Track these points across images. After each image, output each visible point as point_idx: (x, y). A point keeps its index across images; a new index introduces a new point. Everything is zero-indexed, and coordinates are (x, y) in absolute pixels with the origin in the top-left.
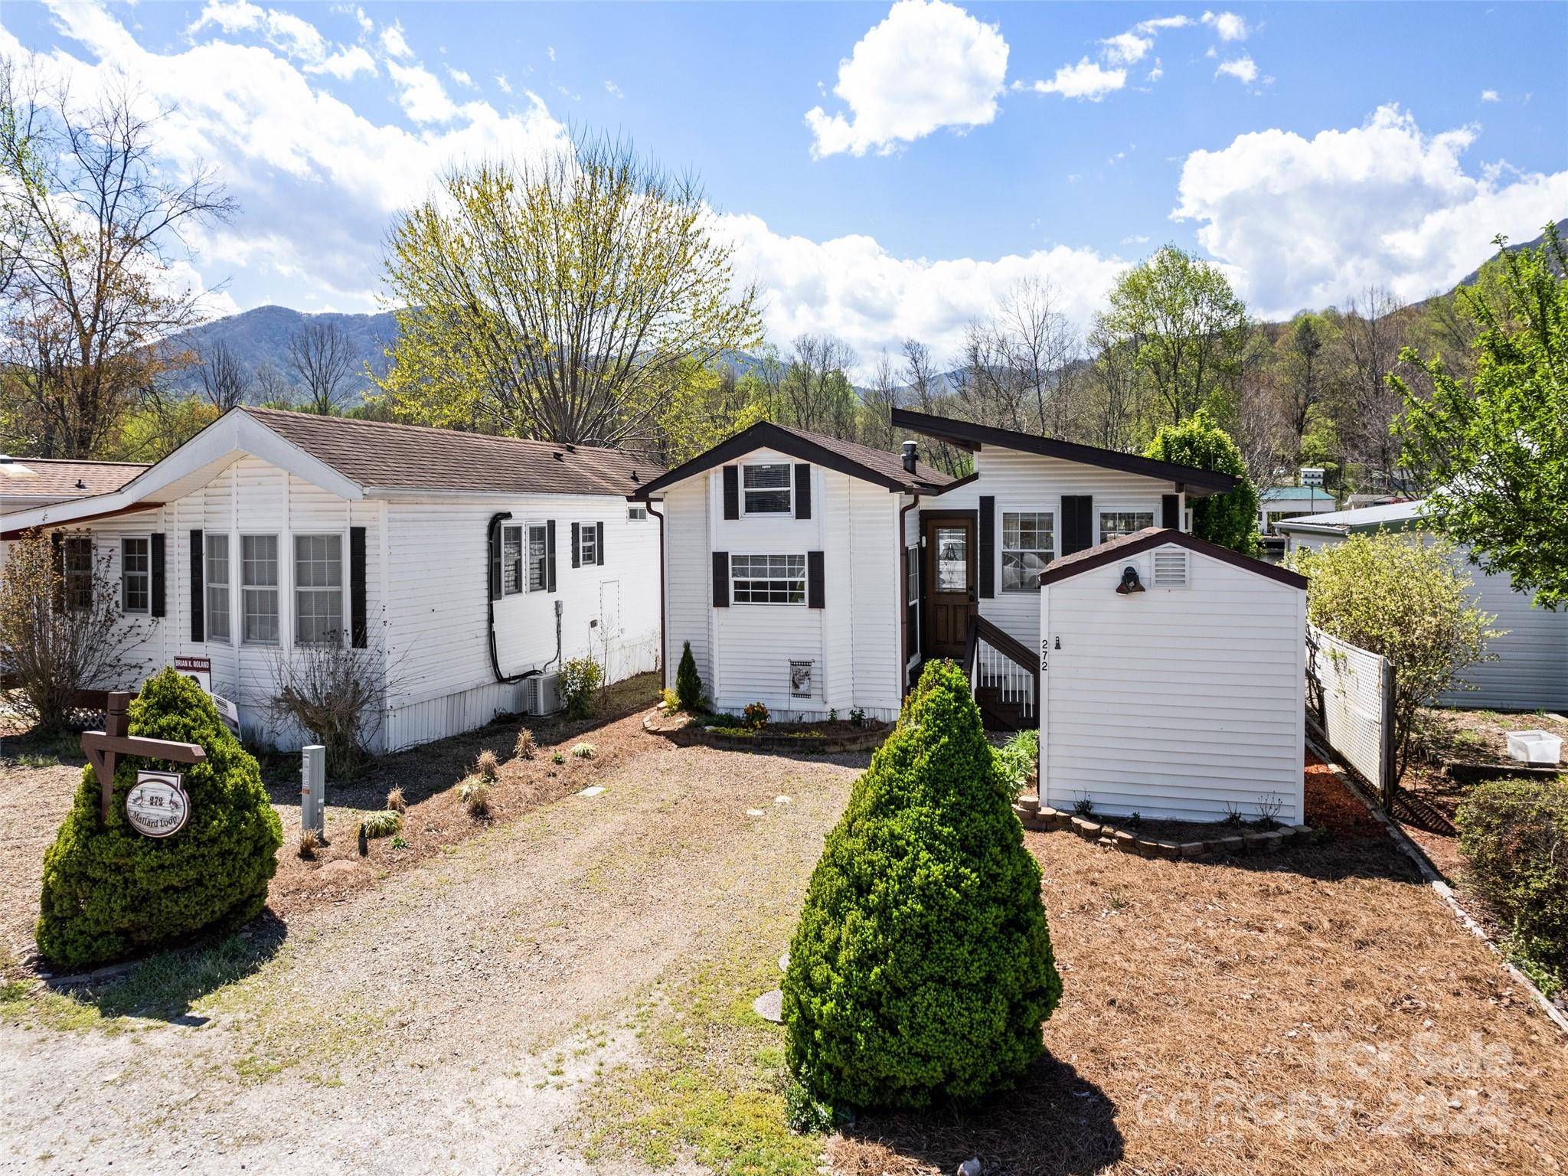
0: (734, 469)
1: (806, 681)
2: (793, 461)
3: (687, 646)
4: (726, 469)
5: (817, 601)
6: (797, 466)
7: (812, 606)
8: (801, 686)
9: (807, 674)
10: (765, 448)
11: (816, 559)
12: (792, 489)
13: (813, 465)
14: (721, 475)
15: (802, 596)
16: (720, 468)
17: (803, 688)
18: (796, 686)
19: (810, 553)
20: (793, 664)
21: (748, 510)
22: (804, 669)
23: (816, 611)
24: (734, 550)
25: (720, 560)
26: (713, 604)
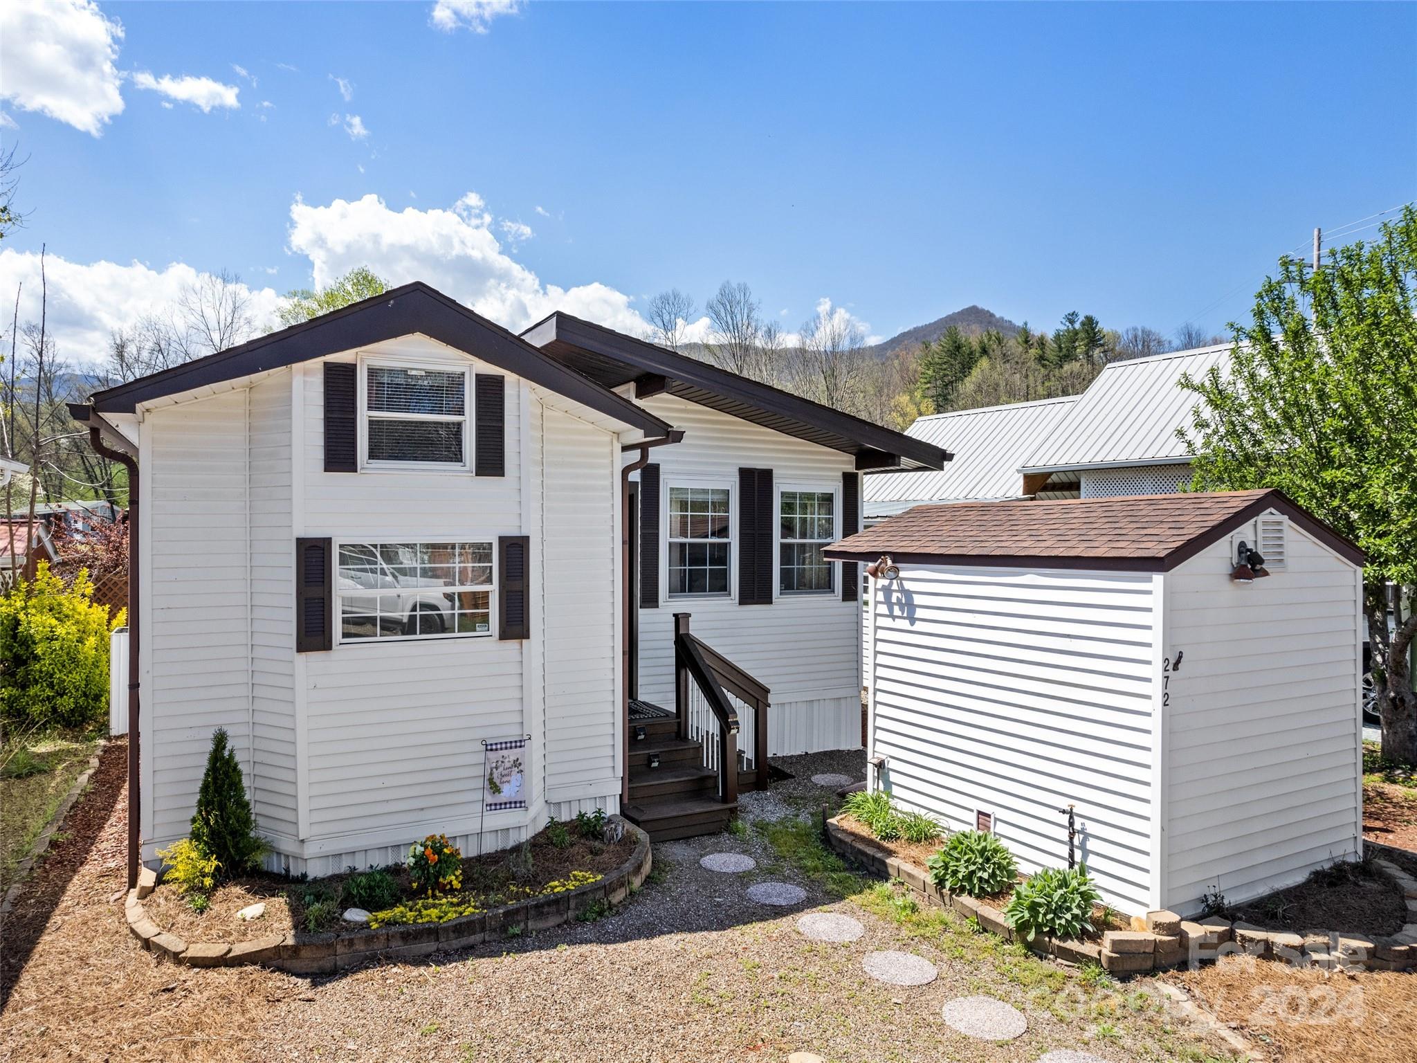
0: (349, 371)
1: (515, 777)
2: (471, 366)
3: (220, 740)
4: (329, 368)
5: (516, 625)
6: (481, 380)
7: (504, 635)
8: (506, 788)
9: (517, 764)
10: (417, 335)
11: (515, 550)
12: (469, 421)
13: (510, 378)
14: (317, 381)
15: (485, 618)
16: (316, 364)
17: (508, 792)
18: (495, 789)
19: (502, 540)
20: (489, 748)
21: (373, 455)
22: (512, 755)
23: (513, 644)
24: (341, 537)
25: (313, 555)
26: (292, 642)
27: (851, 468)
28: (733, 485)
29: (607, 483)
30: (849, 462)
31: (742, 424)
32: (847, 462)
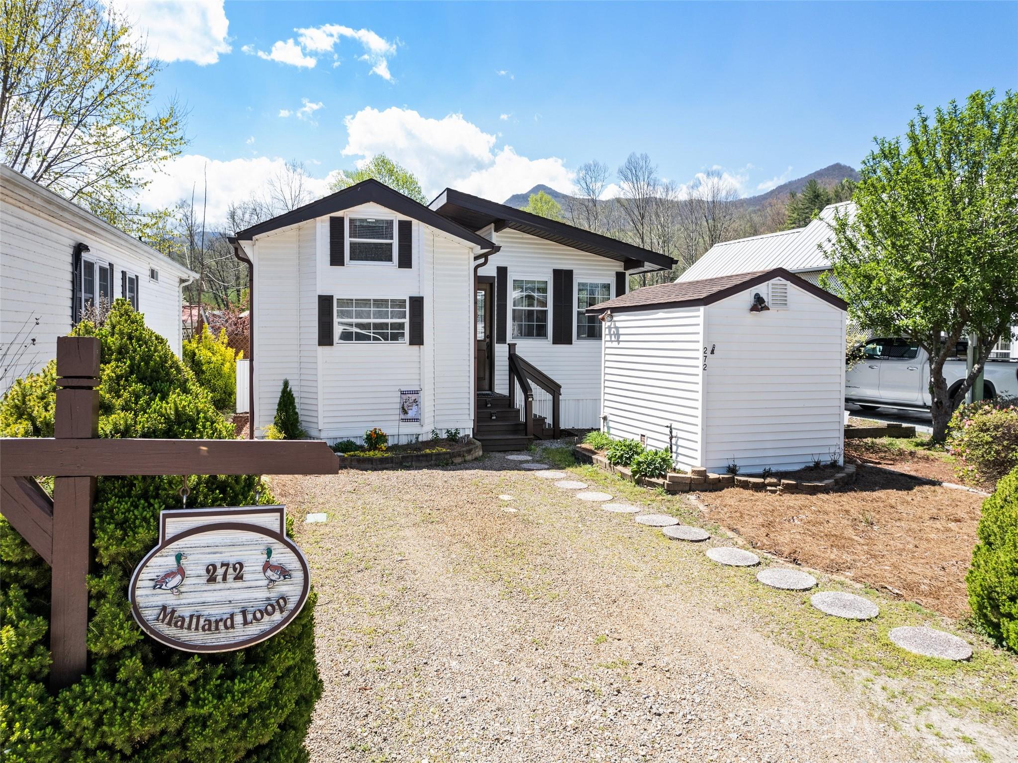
0: (341, 220)
1: (415, 408)
2: (396, 217)
3: (286, 384)
4: (333, 220)
5: (417, 338)
6: (401, 223)
7: (412, 343)
8: (410, 412)
9: (415, 401)
10: (371, 203)
11: (417, 303)
12: (395, 242)
13: (415, 222)
14: (327, 225)
15: (403, 334)
16: (326, 218)
17: (411, 414)
18: (405, 412)
19: (411, 298)
20: (403, 393)
21: (352, 258)
22: (413, 397)
23: (415, 348)
24: (338, 294)
25: (325, 303)
26: (317, 343)
27: (621, 270)
28: (549, 278)
29: (467, 273)
30: (621, 266)
31: (556, 246)
32: (619, 266)
